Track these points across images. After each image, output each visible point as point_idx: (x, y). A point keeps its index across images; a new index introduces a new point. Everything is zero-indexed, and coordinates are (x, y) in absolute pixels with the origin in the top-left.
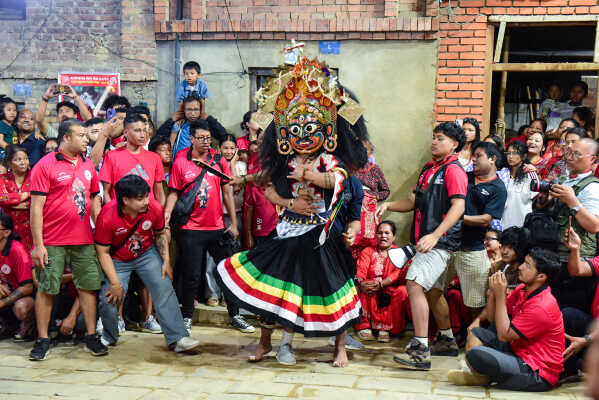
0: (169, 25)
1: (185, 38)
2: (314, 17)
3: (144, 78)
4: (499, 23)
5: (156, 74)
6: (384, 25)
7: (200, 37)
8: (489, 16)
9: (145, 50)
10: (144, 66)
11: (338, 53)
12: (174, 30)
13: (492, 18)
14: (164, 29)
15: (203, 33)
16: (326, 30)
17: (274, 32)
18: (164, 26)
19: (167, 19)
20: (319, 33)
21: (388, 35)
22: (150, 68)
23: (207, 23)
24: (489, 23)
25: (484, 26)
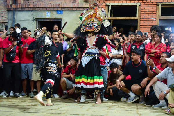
0: (11, 5)
1: (16, 10)
2: (55, 3)
3: (3, 21)
4: (109, 5)
5: (7, 20)
6: (75, 5)
7: (20, 9)
8: (106, 3)
9: (4, 13)
10: (3, 18)
11: (62, 14)
12: (13, 7)
13: (107, 4)
14: (10, 7)
15: (22, 8)
16: (58, 7)
17: (43, 8)
18: (10, 5)
19: (11, 4)
20: (56, 8)
21: (77, 8)
22: (5, 18)
23: (23, 5)
24: (106, 5)
25: (105, 6)
